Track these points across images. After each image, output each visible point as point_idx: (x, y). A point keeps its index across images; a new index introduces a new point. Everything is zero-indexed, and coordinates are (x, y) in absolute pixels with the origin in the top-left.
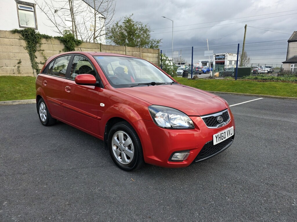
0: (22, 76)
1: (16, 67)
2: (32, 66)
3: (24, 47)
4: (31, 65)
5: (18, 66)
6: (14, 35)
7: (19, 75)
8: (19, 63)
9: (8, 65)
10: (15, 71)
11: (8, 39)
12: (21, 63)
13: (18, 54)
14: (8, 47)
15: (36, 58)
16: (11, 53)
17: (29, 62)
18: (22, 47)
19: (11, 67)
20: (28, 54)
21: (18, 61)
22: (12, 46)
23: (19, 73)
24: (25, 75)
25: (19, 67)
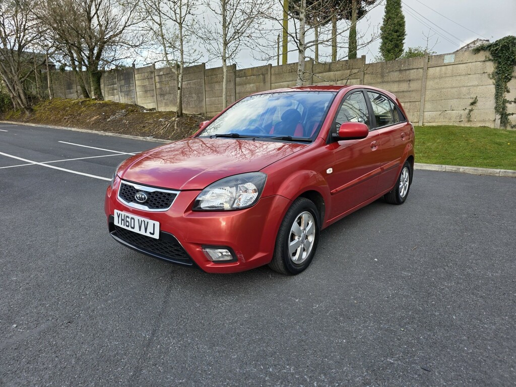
0: (472, 126)
1: (467, 111)
2: (496, 108)
3: (489, 75)
4: (495, 105)
5: (471, 109)
6: (477, 55)
7: (468, 125)
8: (473, 104)
9: (454, 109)
10: (464, 118)
11: (464, 65)
12: (477, 104)
13: (475, 88)
14: (462, 77)
15: (508, 92)
16: (465, 88)
17: (492, 101)
18: (486, 74)
19: (457, 112)
20: (493, 86)
21: (472, 101)
22: (469, 76)
23: (469, 121)
24: (479, 125)
25: (471, 111)
